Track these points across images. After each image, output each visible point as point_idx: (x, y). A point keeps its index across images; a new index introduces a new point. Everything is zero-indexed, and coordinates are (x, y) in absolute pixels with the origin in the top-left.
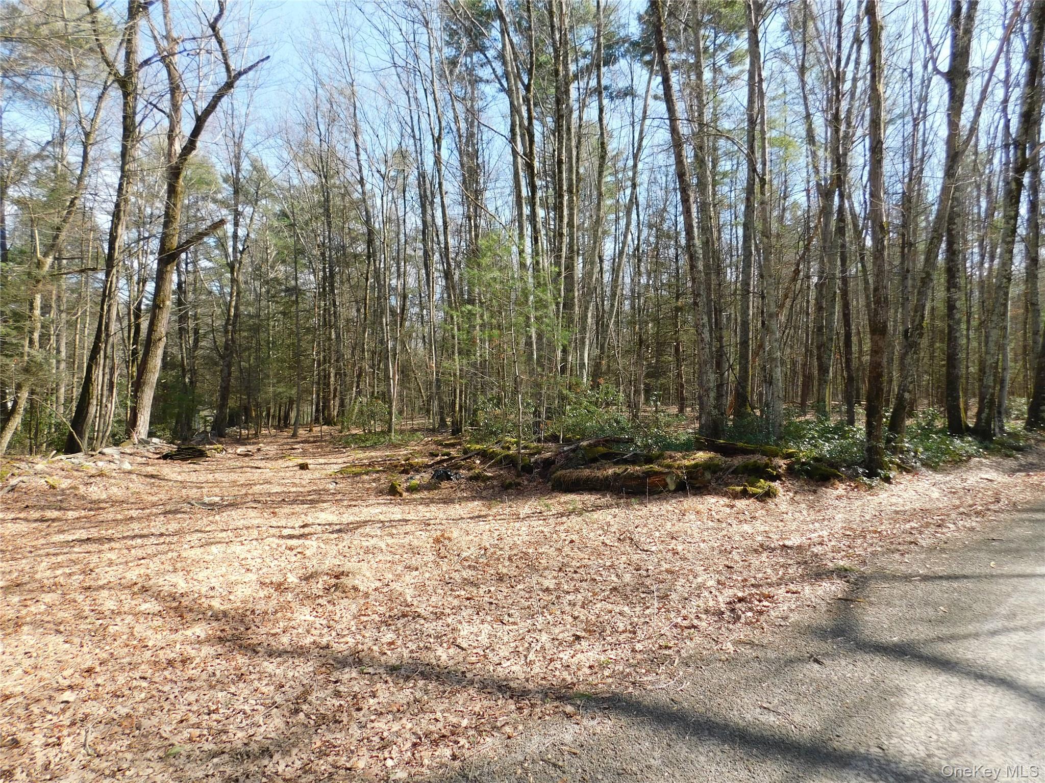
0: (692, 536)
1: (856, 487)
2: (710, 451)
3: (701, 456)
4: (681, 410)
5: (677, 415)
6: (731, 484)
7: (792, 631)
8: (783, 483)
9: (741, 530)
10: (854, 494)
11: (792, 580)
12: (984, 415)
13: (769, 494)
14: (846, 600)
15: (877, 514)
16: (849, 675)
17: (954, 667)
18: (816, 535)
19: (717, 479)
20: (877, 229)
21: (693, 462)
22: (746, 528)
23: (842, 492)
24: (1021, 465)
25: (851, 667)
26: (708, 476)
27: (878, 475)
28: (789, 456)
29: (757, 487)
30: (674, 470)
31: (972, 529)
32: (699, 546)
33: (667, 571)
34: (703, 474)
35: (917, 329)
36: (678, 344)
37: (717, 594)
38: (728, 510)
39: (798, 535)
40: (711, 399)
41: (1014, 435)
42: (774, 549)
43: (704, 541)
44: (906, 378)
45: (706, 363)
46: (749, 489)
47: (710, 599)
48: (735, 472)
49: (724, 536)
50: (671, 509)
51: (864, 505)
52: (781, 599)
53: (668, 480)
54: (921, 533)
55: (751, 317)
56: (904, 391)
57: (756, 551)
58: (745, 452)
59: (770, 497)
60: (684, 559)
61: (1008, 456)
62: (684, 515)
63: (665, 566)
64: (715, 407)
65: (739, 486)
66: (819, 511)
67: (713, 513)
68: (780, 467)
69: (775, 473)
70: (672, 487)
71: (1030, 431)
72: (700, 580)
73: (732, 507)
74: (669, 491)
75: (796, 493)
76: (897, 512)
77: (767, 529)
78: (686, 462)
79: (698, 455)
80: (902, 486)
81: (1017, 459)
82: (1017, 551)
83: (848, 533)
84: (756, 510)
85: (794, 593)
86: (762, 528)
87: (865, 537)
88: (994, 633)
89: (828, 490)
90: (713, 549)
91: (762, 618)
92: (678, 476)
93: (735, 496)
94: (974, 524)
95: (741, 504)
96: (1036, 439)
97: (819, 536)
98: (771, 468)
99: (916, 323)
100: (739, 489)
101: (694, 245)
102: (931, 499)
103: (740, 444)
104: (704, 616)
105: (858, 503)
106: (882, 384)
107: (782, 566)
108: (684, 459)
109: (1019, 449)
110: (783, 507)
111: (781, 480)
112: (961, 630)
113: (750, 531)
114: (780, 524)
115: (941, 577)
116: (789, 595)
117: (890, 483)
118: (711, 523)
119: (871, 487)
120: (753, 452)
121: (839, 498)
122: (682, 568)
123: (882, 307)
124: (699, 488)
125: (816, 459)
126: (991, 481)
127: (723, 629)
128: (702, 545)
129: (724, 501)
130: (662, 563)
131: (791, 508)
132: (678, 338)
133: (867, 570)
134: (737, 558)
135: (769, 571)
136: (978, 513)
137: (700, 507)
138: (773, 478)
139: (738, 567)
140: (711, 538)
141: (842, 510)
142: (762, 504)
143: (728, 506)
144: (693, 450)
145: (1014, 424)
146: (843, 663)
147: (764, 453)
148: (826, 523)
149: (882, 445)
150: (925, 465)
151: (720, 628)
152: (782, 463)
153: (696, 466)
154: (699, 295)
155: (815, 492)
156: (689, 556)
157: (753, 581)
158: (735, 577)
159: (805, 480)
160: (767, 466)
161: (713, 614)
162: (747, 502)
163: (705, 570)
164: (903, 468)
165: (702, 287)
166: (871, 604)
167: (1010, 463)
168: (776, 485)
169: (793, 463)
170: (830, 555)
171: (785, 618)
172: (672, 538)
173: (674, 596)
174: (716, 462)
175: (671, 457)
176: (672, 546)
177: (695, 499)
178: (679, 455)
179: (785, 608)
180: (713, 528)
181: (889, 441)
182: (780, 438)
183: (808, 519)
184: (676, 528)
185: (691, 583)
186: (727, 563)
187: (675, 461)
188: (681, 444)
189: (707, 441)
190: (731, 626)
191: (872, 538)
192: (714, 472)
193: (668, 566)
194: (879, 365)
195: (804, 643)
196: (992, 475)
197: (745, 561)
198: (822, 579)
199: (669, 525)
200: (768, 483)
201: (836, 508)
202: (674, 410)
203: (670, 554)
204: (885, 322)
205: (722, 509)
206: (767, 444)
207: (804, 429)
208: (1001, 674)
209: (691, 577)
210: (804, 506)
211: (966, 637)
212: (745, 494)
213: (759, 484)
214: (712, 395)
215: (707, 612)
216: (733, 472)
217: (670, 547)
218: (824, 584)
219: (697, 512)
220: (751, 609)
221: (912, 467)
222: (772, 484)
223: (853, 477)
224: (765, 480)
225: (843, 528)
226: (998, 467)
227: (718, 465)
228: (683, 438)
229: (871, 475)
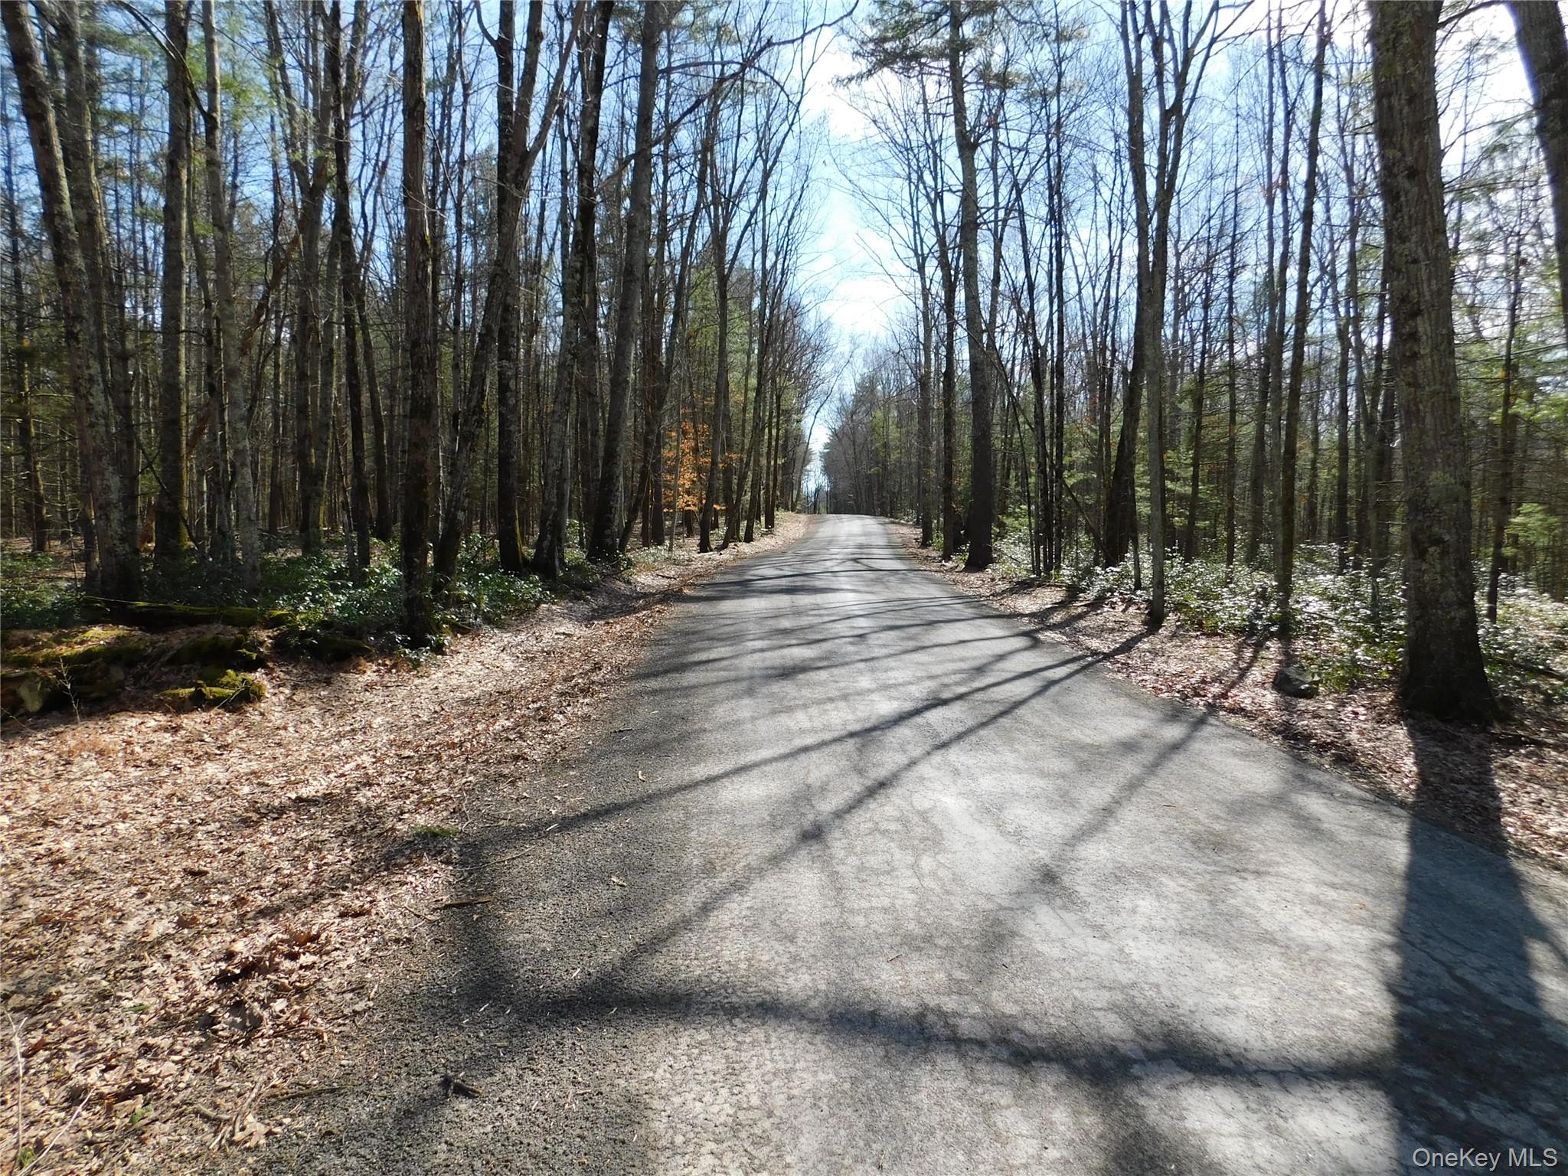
0: (93, 810)
1: (394, 666)
2: (116, 623)
3: (99, 635)
4: (39, 546)
5: (33, 556)
6: (169, 685)
7: (384, 1020)
8: (270, 672)
9: (203, 777)
10: (391, 678)
11: (343, 883)
12: (546, 543)
13: (249, 696)
14: (460, 906)
15: (438, 708)
16: (536, 1104)
17: (688, 1005)
18: (352, 765)
19: (138, 678)
20: (417, 244)
21: (80, 649)
22: (212, 769)
23: (375, 677)
24: (594, 610)
25: (529, 1077)
26: (118, 674)
27: (427, 643)
28: (277, 622)
29: (222, 686)
30: (37, 670)
31: (586, 718)
32: (114, 832)
33: (44, 921)
34: (106, 672)
35: (474, 414)
36: (26, 422)
37: (184, 956)
38: (167, 738)
39: (318, 770)
40: (115, 524)
41: (578, 568)
42: (281, 811)
43: (124, 817)
44: (460, 489)
45: (99, 454)
46: (206, 690)
47: (170, 980)
48: (176, 660)
49: (170, 797)
50: (33, 752)
51: (410, 695)
52: (336, 940)
53: (24, 692)
54: (521, 736)
55: (183, 378)
56: (457, 509)
57: (246, 822)
58: (190, 620)
59: (249, 701)
60: (85, 874)
61: (578, 598)
62: (69, 763)
63: (33, 906)
64: (123, 540)
65: (184, 687)
66: (342, 716)
67: (137, 749)
68: (262, 643)
69: (254, 656)
70: (34, 705)
71: (595, 562)
72: (132, 925)
73: (176, 730)
74: (28, 714)
75: (295, 687)
76: (466, 702)
77: (255, 766)
78: (64, 651)
79: (90, 634)
80: (461, 657)
81: (587, 601)
82: (657, 746)
83: (407, 753)
84: (226, 730)
85: (356, 915)
86: (244, 767)
87: (438, 758)
88: (705, 909)
89: (350, 676)
90: (149, 832)
91: (310, 1005)
92: (46, 681)
93: (181, 707)
94: (586, 709)
95: (192, 722)
96: (602, 574)
97: (358, 768)
98: (246, 647)
99: (473, 404)
100: (185, 692)
101: (62, 215)
102: (505, 674)
103: (179, 607)
104: (163, 1041)
105: (403, 692)
106: (426, 496)
107: (308, 849)
108: (60, 643)
109: (588, 588)
110: (277, 717)
111: (265, 667)
112: (663, 920)
113: (223, 777)
114: (279, 751)
115: (585, 816)
116: (350, 922)
117: (443, 654)
118: (135, 773)
119: (416, 664)
120: (207, 620)
121: (369, 687)
122: (80, 902)
123: (424, 373)
124: (99, 700)
125: (322, 624)
126: (569, 635)
127: (224, 1070)
128: (121, 827)
129: (159, 719)
130: (26, 899)
131: (290, 716)
132: (25, 410)
133: (473, 827)
134: (208, 846)
135: (286, 866)
136: (585, 691)
137: (106, 740)
138: (251, 667)
139: (213, 869)
140: (140, 807)
141: (380, 709)
142: (235, 717)
143: (166, 730)
144: (77, 623)
145: (574, 554)
146: (512, 1072)
147: (229, 621)
148: (359, 737)
149: (428, 594)
150: (488, 620)
151: (214, 1071)
152: (265, 636)
153: (88, 656)
154: (78, 318)
155: (328, 682)
156: (94, 863)
157: (261, 901)
158: (214, 898)
159: (308, 663)
160: (239, 644)
161: (188, 1026)
162: (205, 716)
163: (141, 894)
164: (461, 629)
165: (86, 303)
166: (506, 902)
167: (583, 608)
168: (258, 676)
169: (283, 634)
170: (393, 806)
171: (359, 989)
172: (46, 824)
173: (69, 995)
174: (132, 645)
175: (26, 642)
176: (47, 843)
177: (91, 725)
178: (45, 636)
179: (351, 960)
180: (140, 783)
181: (437, 588)
182: (255, 592)
183: (325, 734)
184: (54, 797)
185: (111, 939)
186: (188, 863)
187: (37, 649)
188: (46, 612)
189: (108, 604)
190: (241, 1054)
191: (452, 758)
192: (131, 664)
193: (41, 904)
194: (421, 466)
195: (418, 1046)
196: (567, 627)
197: (229, 850)
198: (401, 866)
199: (33, 789)
200: (242, 675)
201: (368, 706)
202: (24, 545)
203: (43, 868)
204: (429, 398)
205: (154, 737)
206: (231, 602)
207: (303, 575)
208: (753, 994)
209: (108, 923)
210: (313, 709)
211: (673, 931)
212: (199, 702)
213: (225, 680)
214: (116, 515)
215: (168, 1022)
216: (170, 662)
217: (41, 849)
218: (410, 879)
219: (101, 753)
220: (279, 990)
221: (469, 624)
222: (251, 676)
223: (388, 650)
224: (237, 670)
225: (391, 743)
226: (570, 615)
227: (137, 651)
228: (50, 599)
229: (416, 644)
